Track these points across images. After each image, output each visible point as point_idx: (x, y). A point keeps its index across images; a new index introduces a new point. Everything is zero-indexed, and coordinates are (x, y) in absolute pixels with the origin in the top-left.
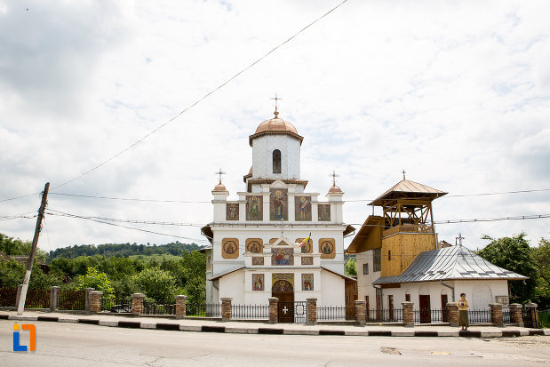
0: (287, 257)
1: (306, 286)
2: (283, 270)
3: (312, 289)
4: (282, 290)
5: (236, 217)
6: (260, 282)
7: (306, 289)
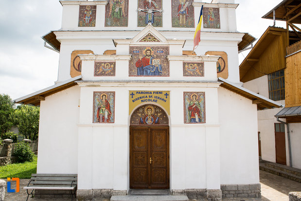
0: (156, 62)
1: (192, 115)
2: (150, 84)
3: (202, 120)
4: (149, 122)
6: (108, 106)
7: (192, 121)
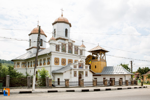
0: (82, 66)
3: (87, 76)
5: (58, 50)
